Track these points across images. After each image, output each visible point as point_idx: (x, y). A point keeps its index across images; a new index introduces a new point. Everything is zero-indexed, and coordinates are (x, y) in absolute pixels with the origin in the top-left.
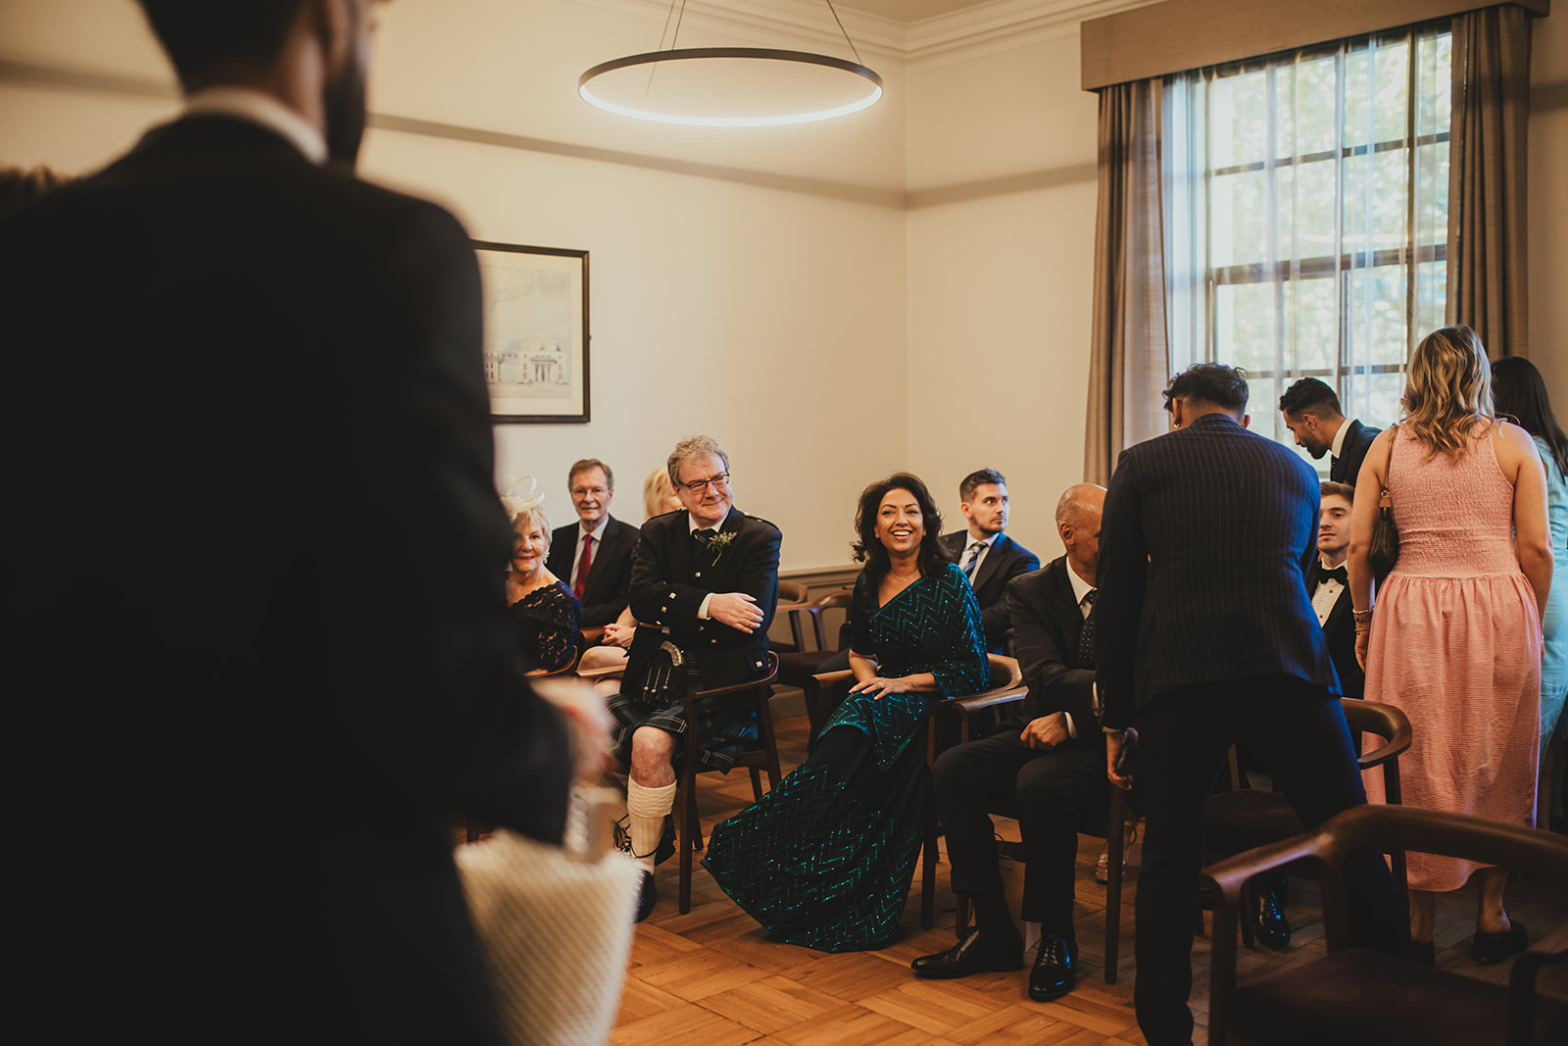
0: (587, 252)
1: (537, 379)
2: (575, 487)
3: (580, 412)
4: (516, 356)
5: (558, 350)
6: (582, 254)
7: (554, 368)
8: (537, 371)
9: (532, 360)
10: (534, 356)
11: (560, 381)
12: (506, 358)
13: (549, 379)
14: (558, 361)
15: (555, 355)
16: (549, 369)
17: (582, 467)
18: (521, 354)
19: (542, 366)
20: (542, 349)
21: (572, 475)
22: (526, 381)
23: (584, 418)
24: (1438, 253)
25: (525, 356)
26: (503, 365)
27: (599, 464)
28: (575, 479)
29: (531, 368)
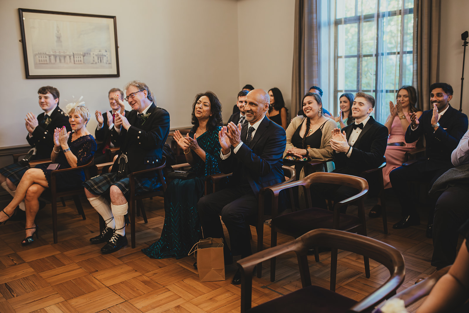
0: (115, 17)
1: (98, 62)
2: (110, 97)
3: (116, 73)
4: (90, 54)
5: (106, 51)
6: (113, 17)
7: (105, 58)
8: (98, 59)
9: (96, 55)
10: (97, 54)
11: (108, 63)
12: (86, 55)
13: (103, 62)
14: (107, 56)
15: (105, 53)
16: (103, 58)
17: (113, 91)
18: (92, 53)
19: (100, 58)
20: (100, 51)
21: (109, 93)
22: (94, 63)
23: (118, 75)
24: (410, 11)
25: (93, 54)
26: (85, 57)
27: (119, 90)
28: (110, 94)
29: (96, 58)
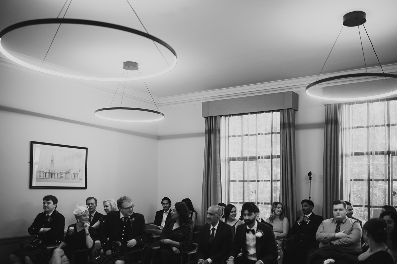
0: (87, 148)
1: (74, 178)
3: (84, 186)
4: (70, 172)
5: (80, 171)
6: (86, 149)
7: (79, 175)
8: (75, 176)
9: (74, 174)
10: (74, 173)
11: (80, 179)
12: (68, 173)
13: (77, 178)
14: (80, 174)
15: (79, 172)
16: (77, 176)
17: (89, 199)
18: (71, 172)
19: (76, 175)
20: (76, 171)
22: (72, 179)
23: (85, 188)
25: (72, 173)
26: (67, 175)
27: (93, 198)
28: (87, 201)
29: (73, 175)
